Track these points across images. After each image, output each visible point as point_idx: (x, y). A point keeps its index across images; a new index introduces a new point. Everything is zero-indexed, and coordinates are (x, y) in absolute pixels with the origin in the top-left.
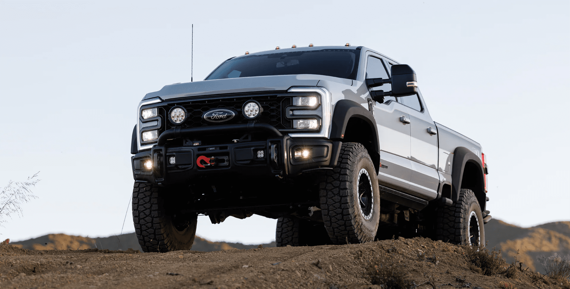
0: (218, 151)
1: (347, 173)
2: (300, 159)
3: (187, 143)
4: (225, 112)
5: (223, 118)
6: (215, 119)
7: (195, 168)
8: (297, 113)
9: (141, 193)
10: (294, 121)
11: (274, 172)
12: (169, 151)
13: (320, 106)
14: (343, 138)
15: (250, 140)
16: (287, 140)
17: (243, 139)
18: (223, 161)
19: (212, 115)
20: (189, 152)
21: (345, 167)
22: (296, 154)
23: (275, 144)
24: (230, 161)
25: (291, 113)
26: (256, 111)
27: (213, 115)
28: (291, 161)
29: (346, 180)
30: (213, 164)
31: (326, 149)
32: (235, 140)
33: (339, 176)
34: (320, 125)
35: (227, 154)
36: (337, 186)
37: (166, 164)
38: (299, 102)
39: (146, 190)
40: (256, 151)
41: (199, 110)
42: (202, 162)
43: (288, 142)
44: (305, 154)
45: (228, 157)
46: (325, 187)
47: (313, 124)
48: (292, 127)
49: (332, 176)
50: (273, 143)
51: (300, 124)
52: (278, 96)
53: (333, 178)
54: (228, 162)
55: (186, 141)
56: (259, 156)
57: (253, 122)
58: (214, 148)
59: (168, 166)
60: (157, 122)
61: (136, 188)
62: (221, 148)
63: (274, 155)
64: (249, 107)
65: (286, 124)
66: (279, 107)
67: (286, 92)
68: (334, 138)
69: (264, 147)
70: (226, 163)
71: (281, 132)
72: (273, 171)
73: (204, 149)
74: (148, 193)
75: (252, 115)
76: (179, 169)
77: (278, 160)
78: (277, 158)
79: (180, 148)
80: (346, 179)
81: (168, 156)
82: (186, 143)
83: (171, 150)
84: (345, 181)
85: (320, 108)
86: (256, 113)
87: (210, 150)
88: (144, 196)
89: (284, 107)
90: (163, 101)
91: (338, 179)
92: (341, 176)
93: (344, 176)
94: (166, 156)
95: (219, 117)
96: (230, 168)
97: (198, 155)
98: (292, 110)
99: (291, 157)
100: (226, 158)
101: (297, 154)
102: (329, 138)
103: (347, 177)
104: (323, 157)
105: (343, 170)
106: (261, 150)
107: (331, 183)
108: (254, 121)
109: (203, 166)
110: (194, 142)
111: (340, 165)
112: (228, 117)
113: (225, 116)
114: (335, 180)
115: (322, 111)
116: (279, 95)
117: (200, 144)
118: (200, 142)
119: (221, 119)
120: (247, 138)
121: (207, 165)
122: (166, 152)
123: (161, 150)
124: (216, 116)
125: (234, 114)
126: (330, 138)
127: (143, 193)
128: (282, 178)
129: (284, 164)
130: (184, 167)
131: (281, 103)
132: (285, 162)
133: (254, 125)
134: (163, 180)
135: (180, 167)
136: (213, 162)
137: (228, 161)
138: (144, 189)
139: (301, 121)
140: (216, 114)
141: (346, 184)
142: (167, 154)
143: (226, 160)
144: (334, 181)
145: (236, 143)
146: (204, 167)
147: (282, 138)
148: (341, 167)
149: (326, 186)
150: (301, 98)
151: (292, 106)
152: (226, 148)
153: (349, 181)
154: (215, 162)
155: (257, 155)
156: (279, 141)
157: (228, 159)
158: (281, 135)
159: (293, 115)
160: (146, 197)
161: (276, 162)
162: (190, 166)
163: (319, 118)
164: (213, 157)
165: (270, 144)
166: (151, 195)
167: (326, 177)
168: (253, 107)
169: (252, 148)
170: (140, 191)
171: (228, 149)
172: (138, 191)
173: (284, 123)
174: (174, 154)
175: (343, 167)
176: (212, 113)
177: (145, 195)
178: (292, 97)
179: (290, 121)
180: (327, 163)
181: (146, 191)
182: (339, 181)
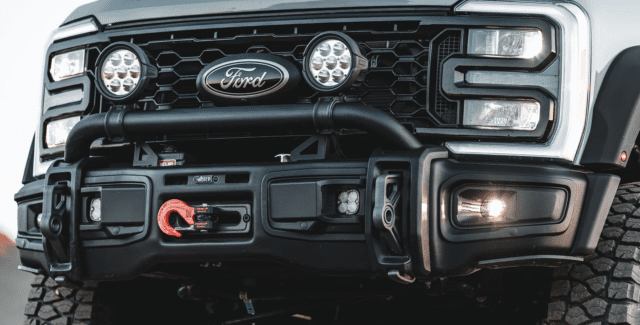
0: (221, 185)
1: (634, 276)
2: (476, 224)
3: (144, 158)
4: (260, 68)
5: (254, 86)
6: (231, 89)
7: (154, 236)
8: (478, 78)
9: (47, 303)
10: (469, 104)
11: (385, 260)
12: (90, 180)
13: (551, 59)
14: (624, 165)
15: (323, 157)
16: (433, 161)
17: (302, 153)
18: (235, 218)
19: (224, 76)
20: (141, 185)
21: (629, 256)
22: (460, 208)
23: (390, 173)
24: (255, 221)
25: (459, 77)
26: (344, 66)
27: (227, 75)
28: (444, 226)
29: (628, 296)
30: (202, 225)
31: (560, 196)
32: (282, 156)
33: (607, 285)
34: (551, 118)
35: (246, 197)
36: (598, 314)
37: (79, 221)
38: (493, 44)
39: (60, 295)
40: (333, 193)
41: (196, 59)
42: (174, 218)
43: (438, 167)
44: (496, 208)
45: (248, 206)
46: (564, 317)
47: (528, 116)
48: (458, 122)
49: (588, 281)
50: (384, 168)
51: (487, 114)
52: (421, 24)
53: (590, 290)
54: (249, 224)
55: (143, 153)
56: (343, 208)
57: (332, 100)
58: (209, 178)
59: (83, 227)
60: (80, 91)
61: (35, 289)
62: (231, 178)
63: (382, 208)
64: (324, 53)
65: (443, 111)
66: (423, 59)
67: (449, 11)
68: (594, 164)
69: (358, 181)
70: (242, 227)
71: (419, 137)
72: (381, 259)
73: (183, 179)
74: (65, 306)
75: (331, 79)
76: (111, 237)
77: (398, 223)
78: (393, 218)
79: (120, 172)
80: (628, 293)
81: (86, 194)
82: (140, 159)
83: (98, 176)
84: (624, 301)
85: (553, 65)
86: (342, 73)
87: (199, 183)
88: (54, 314)
89: (441, 58)
90: (102, 28)
91: (602, 294)
92: (613, 284)
93: (621, 285)
94: (80, 195)
95: (242, 81)
96: (251, 241)
97: (165, 198)
98: (463, 70)
99: (443, 216)
100: (243, 210)
101: (468, 209)
102: (577, 163)
103: (633, 288)
104: (549, 220)
105: (620, 265)
106: (349, 188)
107: (580, 304)
108: (335, 99)
109: (175, 231)
110: (163, 155)
111: (615, 249)
112: (268, 84)
113: (260, 80)
114: (594, 295)
115: (558, 75)
116: (425, 21)
117: (180, 163)
118: (181, 156)
119: (249, 88)
120: (313, 149)
121: (184, 229)
122: (82, 183)
123: (67, 176)
124: (236, 78)
125: (287, 75)
126: (581, 163)
127: (51, 303)
128: (412, 281)
129: (416, 239)
130: (124, 231)
131: (431, 45)
132: (423, 230)
133: (333, 109)
134: (70, 268)
135: (113, 230)
136: (205, 220)
137: (249, 218)
138: (57, 292)
139: (493, 105)
140: (235, 71)
141: (626, 308)
142: (84, 190)
143: (242, 216)
144: (590, 298)
145: (284, 163)
146: (179, 235)
147: (418, 153)
148: (618, 255)
149: (566, 311)
150: (497, 32)
151: (465, 56)
152: (244, 177)
153: (636, 302)
154: (211, 220)
155: (337, 205)
156: (406, 166)
157: (249, 213)
158: (415, 144)
159: (465, 84)
160: (58, 316)
161: (390, 229)
162: (140, 229)
163: (547, 98)
164: (205, 205)
165: (376, 172)
166: (73, 310)
167: (569, 286)
168: (338, 53)
169: (320, 183)
170: (45, 299)
171: (250, 181)
172: (38, 296)
173: (438, 111)
174: (100, 189)
175: (624, 257)
176: (224, 70)
177: (55, 310)
178: (467, 28)
179: (456, 104)
180: (565, 241)
181: (61, 298)
182: (606, 298)
